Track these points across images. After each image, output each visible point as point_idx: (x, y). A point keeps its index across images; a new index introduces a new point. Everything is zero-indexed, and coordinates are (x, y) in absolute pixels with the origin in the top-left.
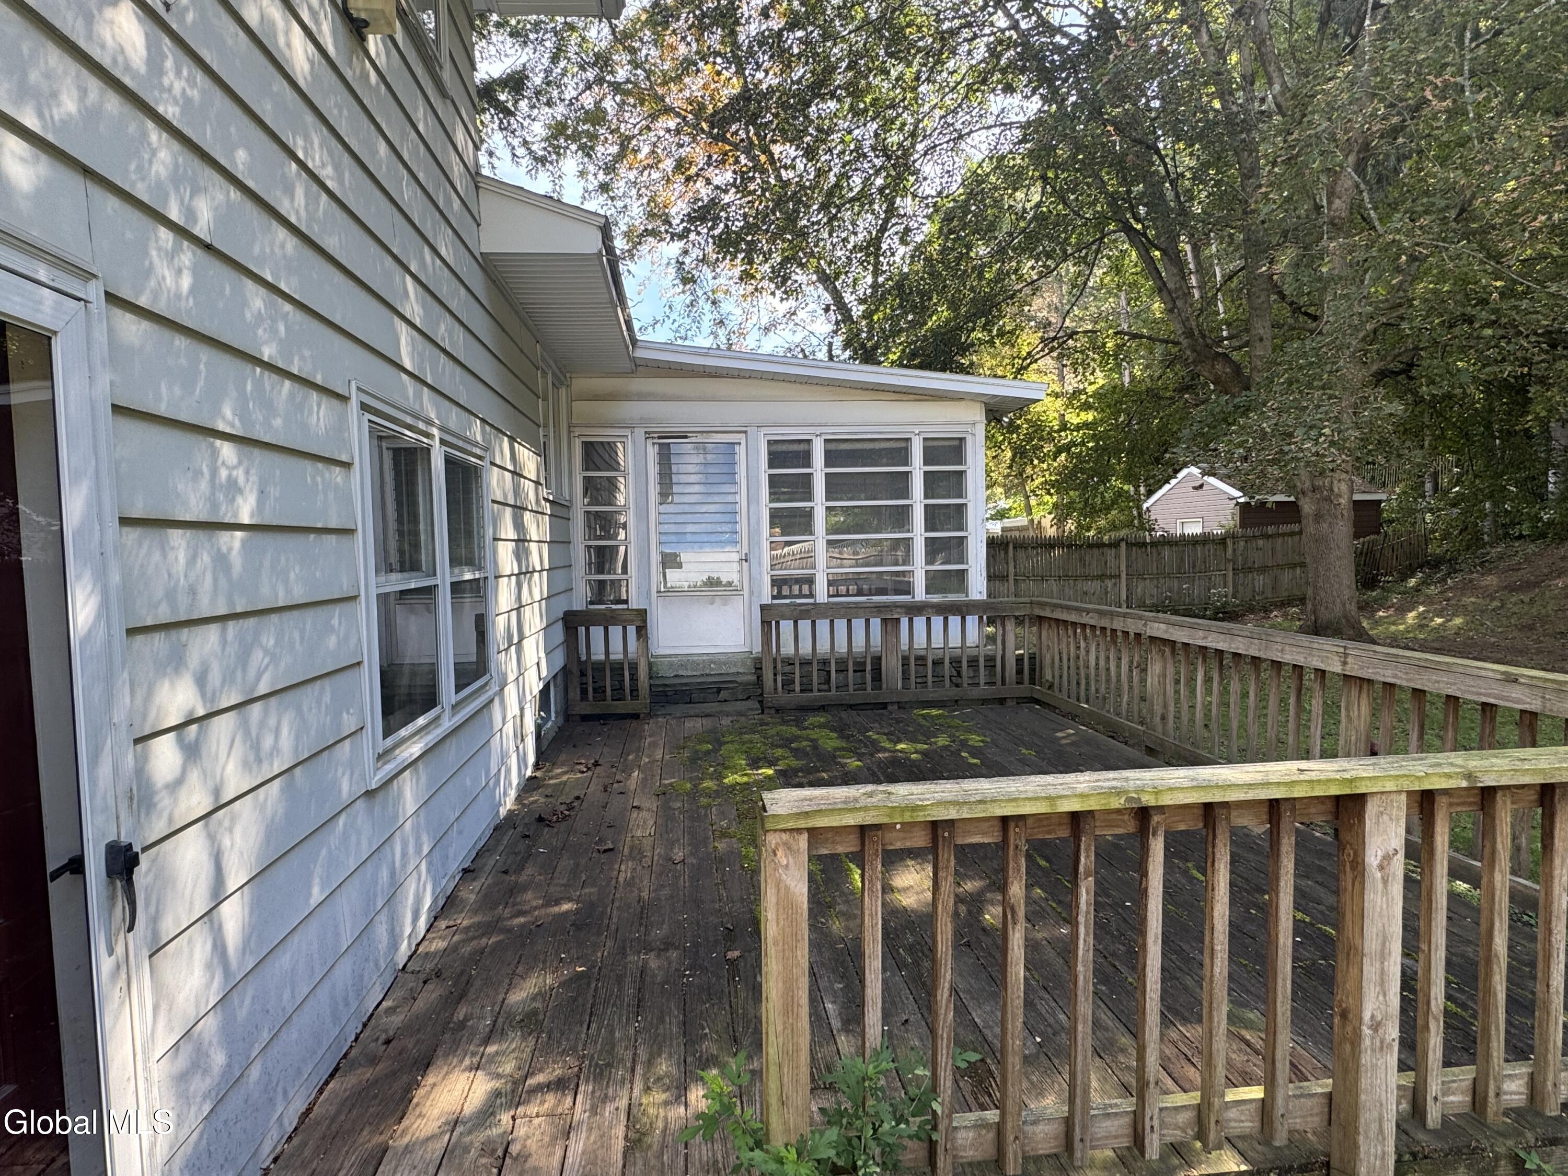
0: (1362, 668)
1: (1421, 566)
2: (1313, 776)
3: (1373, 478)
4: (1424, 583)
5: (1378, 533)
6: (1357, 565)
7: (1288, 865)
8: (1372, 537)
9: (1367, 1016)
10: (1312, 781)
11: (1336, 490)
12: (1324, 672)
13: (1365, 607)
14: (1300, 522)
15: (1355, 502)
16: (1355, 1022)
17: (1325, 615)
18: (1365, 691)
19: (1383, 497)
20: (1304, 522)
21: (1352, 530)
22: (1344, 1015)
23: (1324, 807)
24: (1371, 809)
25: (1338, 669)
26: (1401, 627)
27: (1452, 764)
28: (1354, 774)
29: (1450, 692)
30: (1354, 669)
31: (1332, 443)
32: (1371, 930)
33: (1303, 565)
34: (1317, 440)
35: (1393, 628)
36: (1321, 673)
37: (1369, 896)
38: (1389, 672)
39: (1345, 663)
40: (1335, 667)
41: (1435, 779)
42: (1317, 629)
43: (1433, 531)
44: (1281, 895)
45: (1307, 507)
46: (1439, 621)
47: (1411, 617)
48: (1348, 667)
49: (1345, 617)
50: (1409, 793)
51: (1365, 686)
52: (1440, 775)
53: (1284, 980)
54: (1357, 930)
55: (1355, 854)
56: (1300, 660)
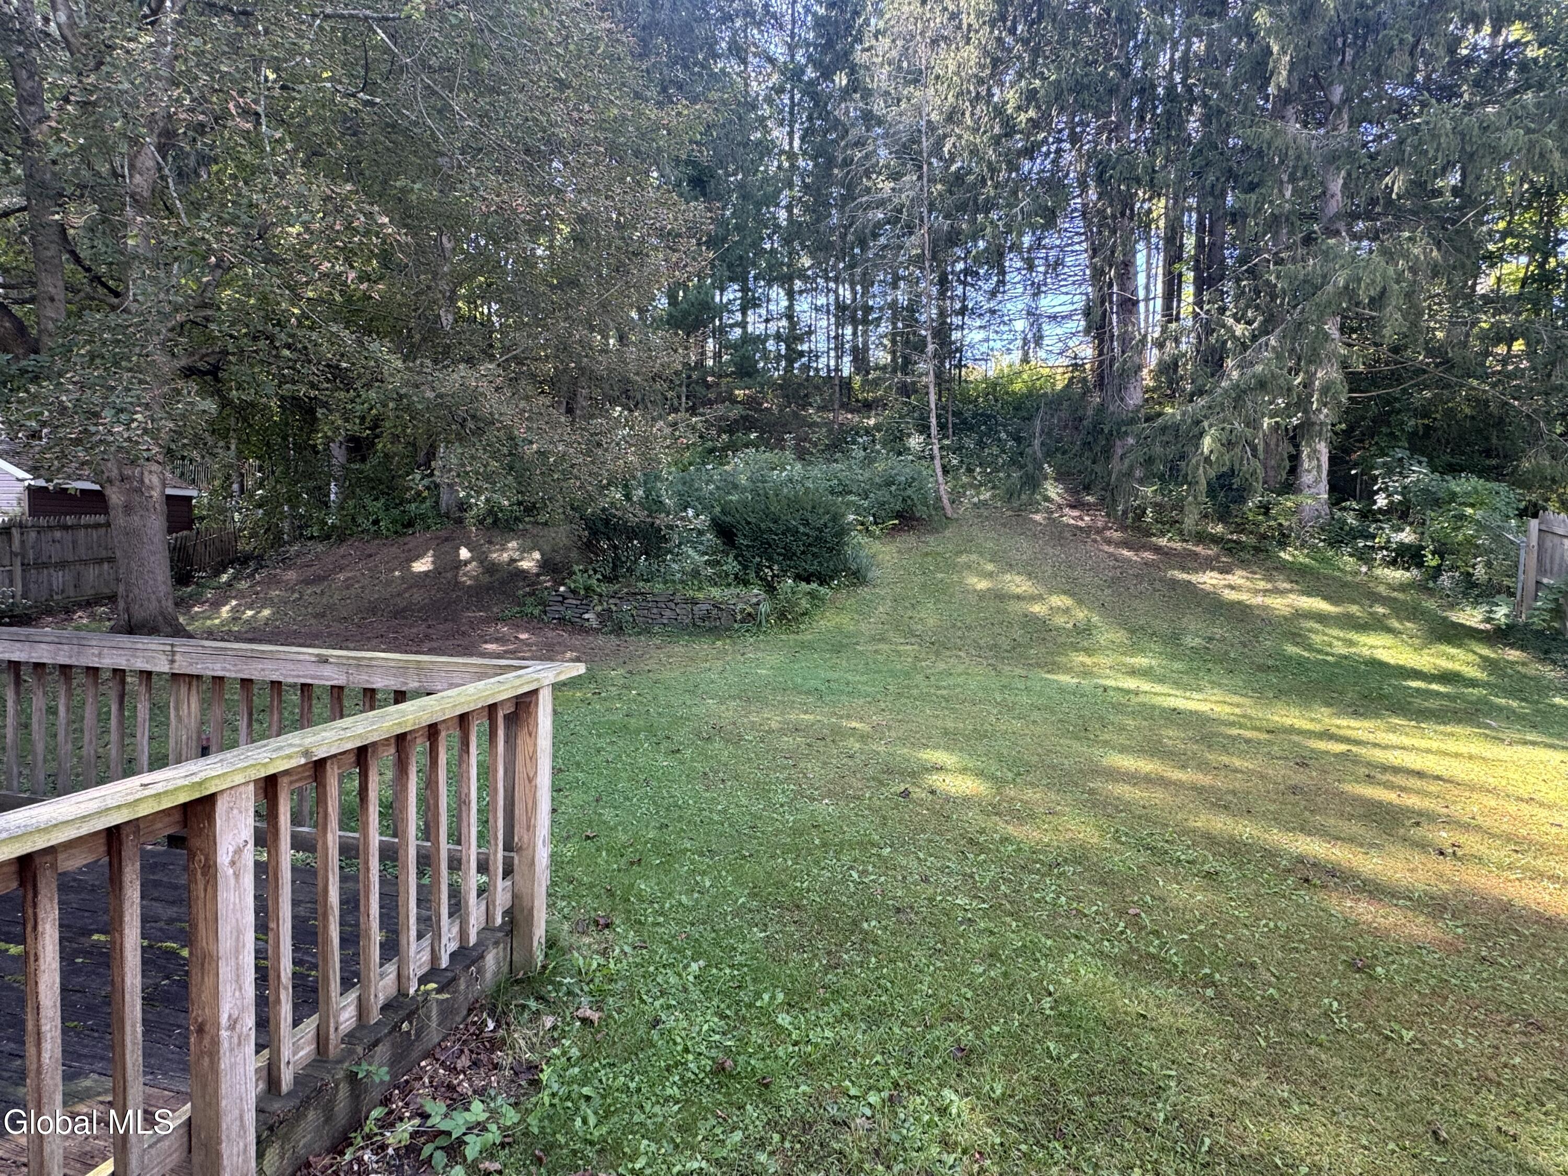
0: (191, 664)
1: (232, 562)
2: (159, 788)
3: (182, 474)
4: (235, 578)
5: (191, 529)
6: (172, 561)
7: (133, 894)
8: (185, 533)
9: (224, 1020)
10: (159, 794)
11: (147, 481)
12: (149, 674)
13: (180, 603)
14: (107, 513)
15: (169, 497)
16: (213, 1031)
17: (139, 614)
18: (194, 688)
19: (194, 493)
20: (112, 513)
21: (165, 525)
22: (201, 1030)
23: (172, 819)
24: (221, 806)
25: (165, 668)
26: (217, 621)
27: (291, 745)
28: (203, 775)
29: (275, 678)
30: (182, 666)
31: (146, 431)
32: (225, 930)
33: (111, 560)
34: (128, 425)
35: (209, 622)
36: (147, 675)
37: (222, 895)
38: (218, 666)
39: (172, 661)
40: (162, 666)
41: (279, 762)
42: (131, 629)
43: (240, 530)
44: (127, 931)
45: (115, 497)
46: (250, 613)
47: (225, 611)
48: (176, 665)
49: (162, 613)
50: (256, 781)
51: (194, 683)
52: (283, 758)
53: (134, 1026)
54: (211, 935)
55: (207, 859)
56: (122, 663)
